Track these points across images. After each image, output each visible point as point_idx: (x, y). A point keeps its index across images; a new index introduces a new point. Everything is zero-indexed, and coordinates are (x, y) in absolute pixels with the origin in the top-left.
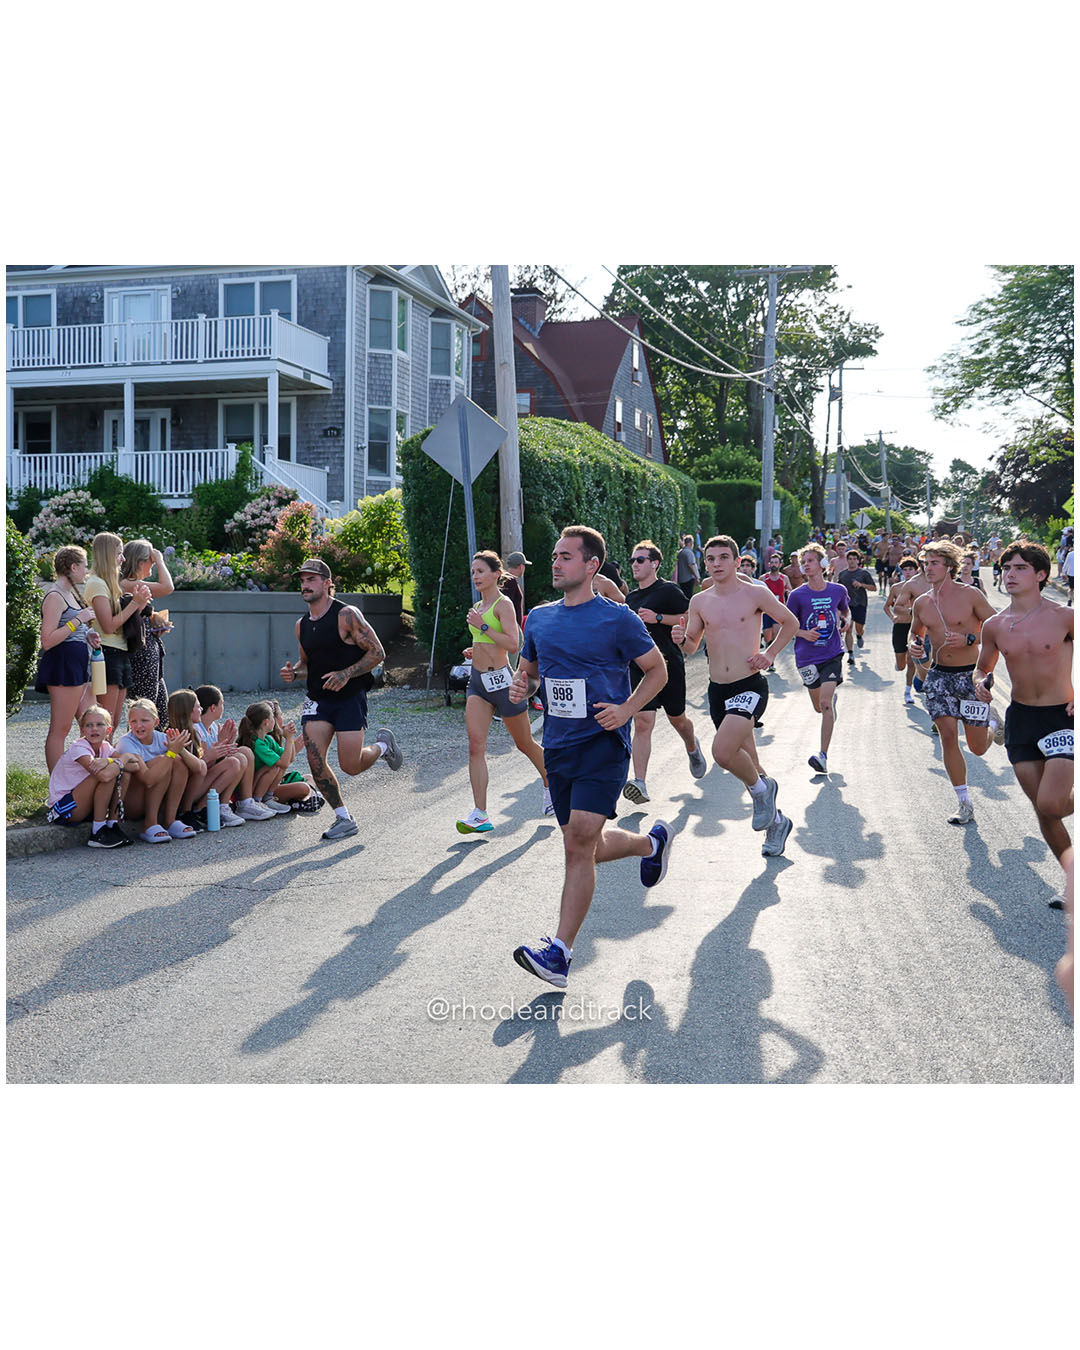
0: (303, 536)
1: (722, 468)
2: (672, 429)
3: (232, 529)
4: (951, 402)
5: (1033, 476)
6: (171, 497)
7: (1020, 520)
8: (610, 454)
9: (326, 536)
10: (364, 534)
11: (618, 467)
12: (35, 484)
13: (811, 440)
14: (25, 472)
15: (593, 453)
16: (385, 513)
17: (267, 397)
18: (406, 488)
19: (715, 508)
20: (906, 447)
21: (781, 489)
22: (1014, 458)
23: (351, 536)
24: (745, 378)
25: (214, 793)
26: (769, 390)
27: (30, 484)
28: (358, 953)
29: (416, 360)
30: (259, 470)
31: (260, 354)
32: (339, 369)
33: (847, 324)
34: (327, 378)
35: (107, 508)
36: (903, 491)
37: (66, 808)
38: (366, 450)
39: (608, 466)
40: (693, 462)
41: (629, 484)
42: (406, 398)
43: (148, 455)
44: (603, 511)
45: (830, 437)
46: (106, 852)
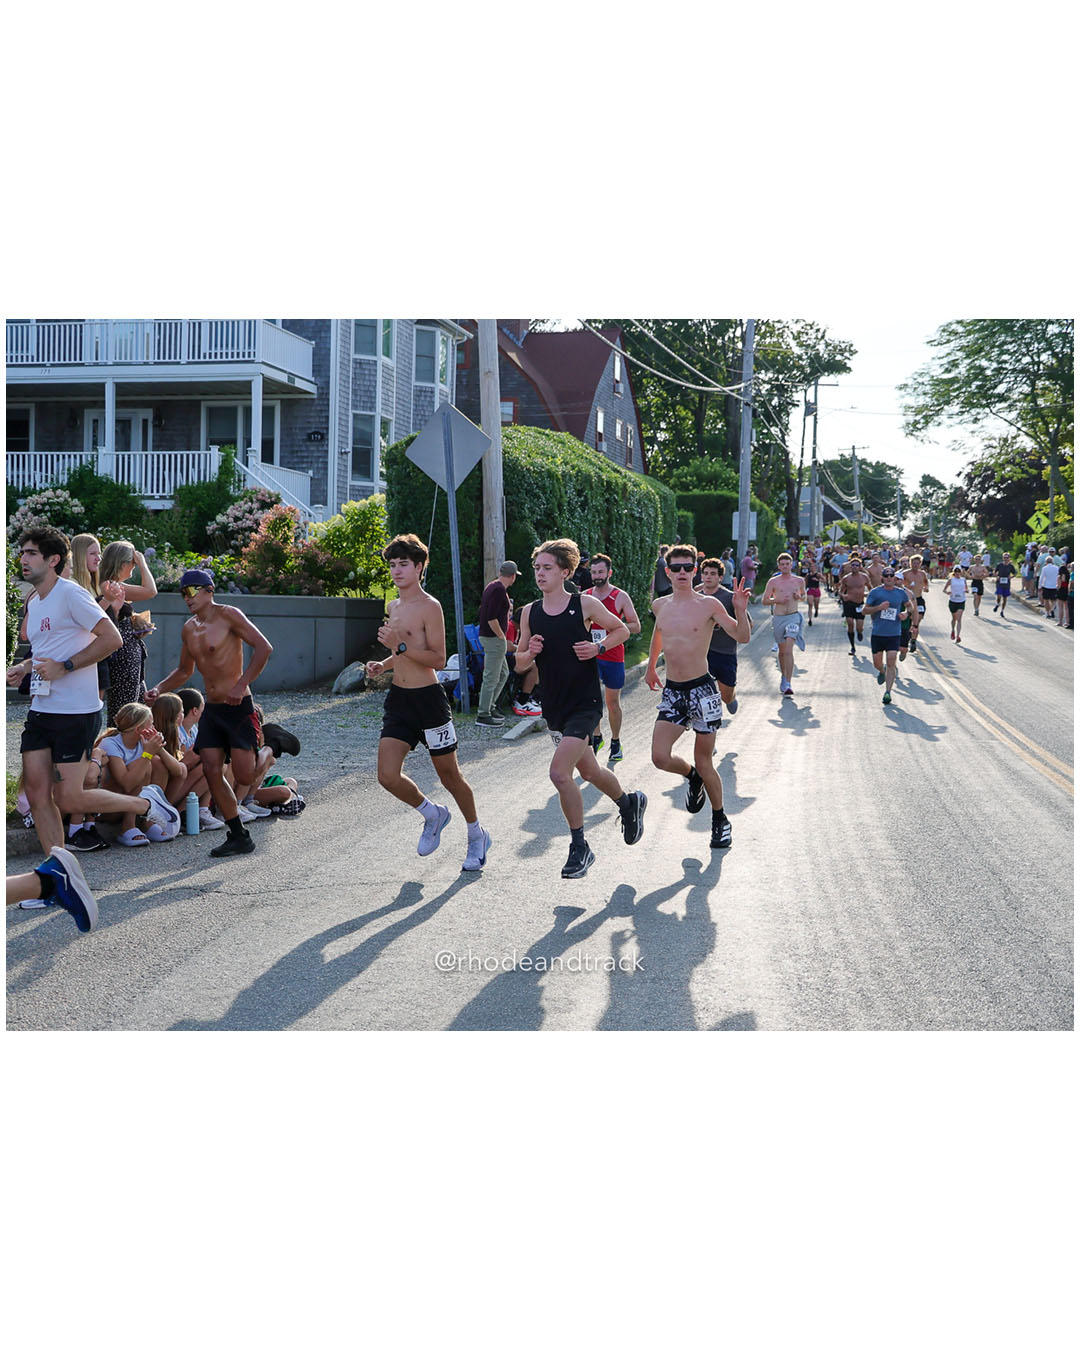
0: (286, 539)
1: (700, 478)
2: (652, 440)
3: (214, 531)
4: (921, 420)
5: (998, 492)
7: (986, 535)
8: (591, 463)
9: (309, 540)
10: (347, 539)
11: (599, 477)
12: (13, 482)
13: (787, 454)
15: (575, 463)
16: (368, 518)
17: (250, 400)
18: (390, 494)
19: (695, 518)
20: (878, 462)
21: (758, 501)
22: (982, 475)
23: (334, 540)
24: (724, 391)
25: (194, 796)
26: (747, 404)
29: (402, 367)
30: (242, 473)
31: (244, 356)
32: (323, 373)
33: (823, 342)
34: (311, 382)
35: (86, 508)
36: (875, 504)
38: (350, 455)
39: (589, 475)
40: (672, 473)
41: (610, 494)
42: (390, 404)
43: (129, 456)
44: (584, 519)
45: (805, 451)
46: (82, 854)
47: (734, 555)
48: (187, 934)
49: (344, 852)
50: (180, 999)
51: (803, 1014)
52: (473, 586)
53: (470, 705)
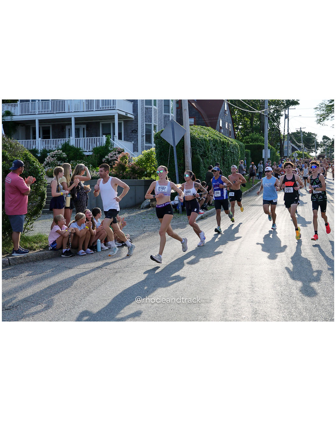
0: (126, 162)
1: (252, 140)
3: (105, 161)
4: (322, 118)
6: (86, 151)
8: (218, 136)
9: (133, 163)
10: (144, 162)
11: (220, 140)
12: (46, 148)
13: (280, 131)
14: (42, 145)
15: (212, 136)
16: (150, 155)
17: (114, 121)
18: (156, 148)
19: (250, 152)
20: (309, 132)
21: (271, 146)
23: (140, 162)
24: (259, 112)
25: (99, 240)
26: (266, 116)
27: (44, 148)
28: (141, 287)
29: (159, 109)
30: (113, 143)
31: (112, 108)
32: (136, 112)
34: (132, 115)
35: (67, 155)
36: (308, 146)
37: (54, 245)
38: (145, 136)
39: (217, 140)
40: (243, 138)
41: (223, 145)
42: (156, 120)
43: (79, 139)
44: (216, 153)
45: (285, 130)
46: (67, 258)
47: (263, 163)
48: (97, 281)
49: (143, 256)
50: (95, 300)
51: (282, 303)
53: (182, 211)
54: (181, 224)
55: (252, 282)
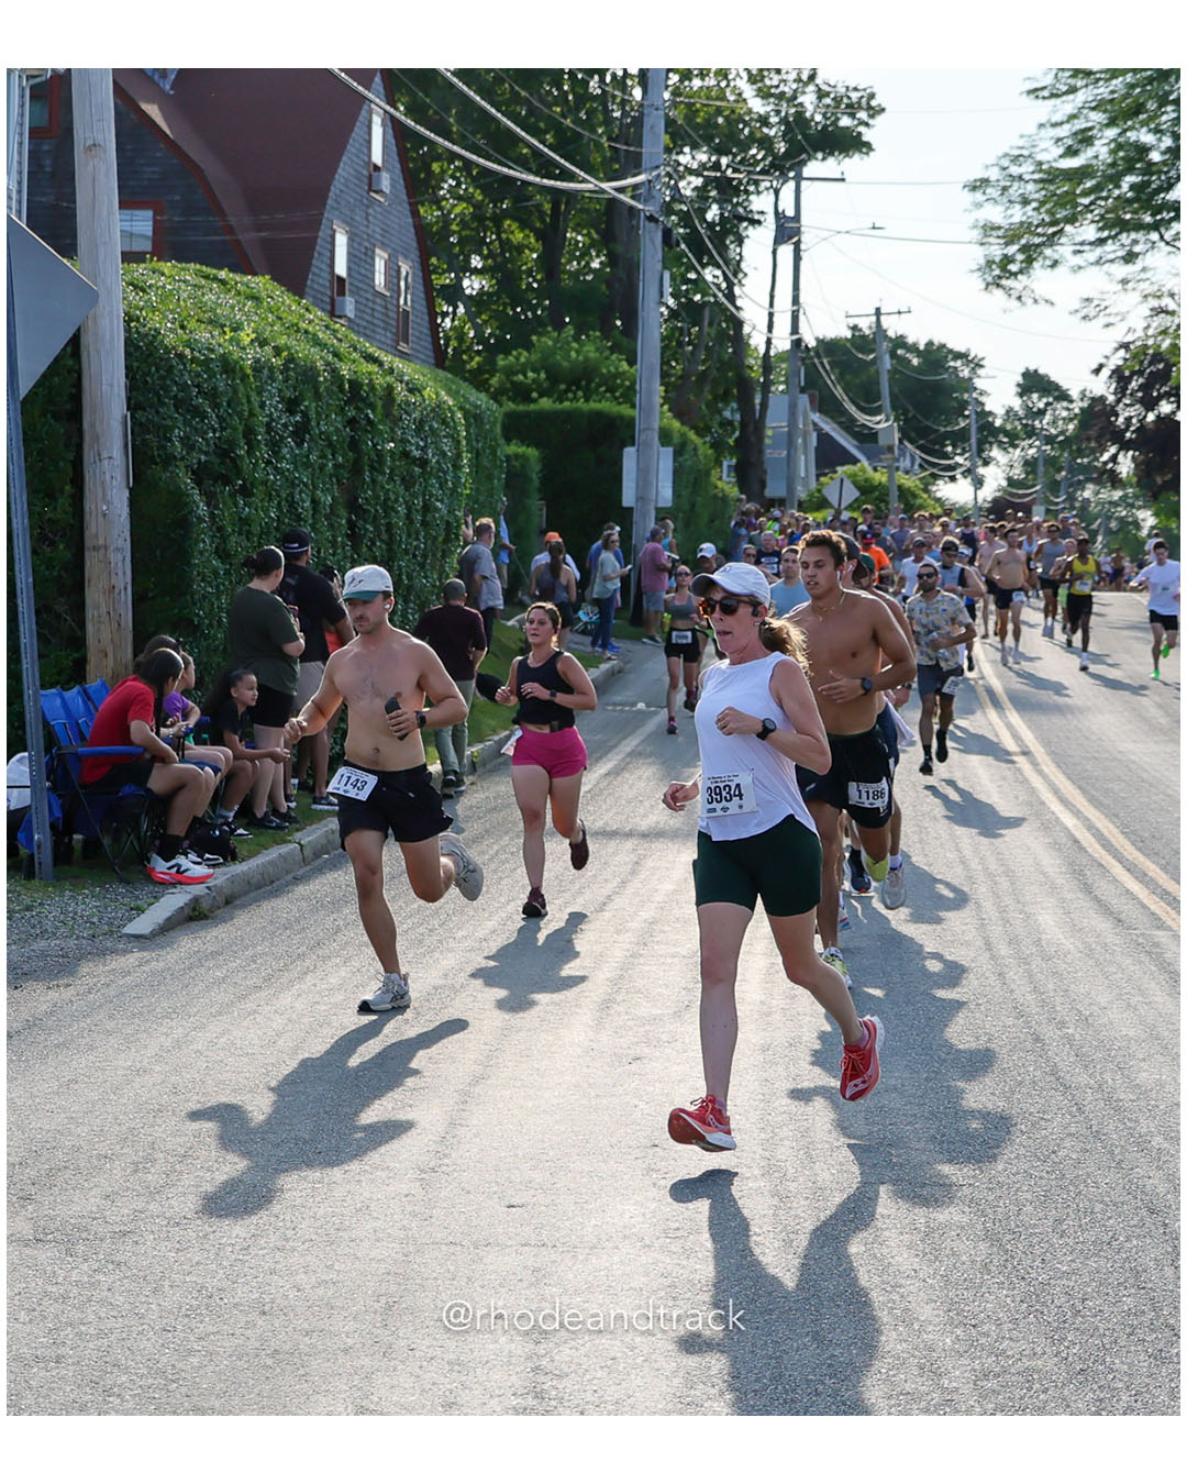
1: (554, 376)
2: (453, 293)
4: (1017, 255)
8: (317, 342)
11: (334, 371)
13: (739, 324)
15: (283, 340)
19: (543, 460)
21: (676, 424)
24: (603, 191)
26: (651, 219)
33: (811, 88)
36: (923, 432)
39: (313, 368)
40: (493, 362)
41: (357, 408)
44: (302, 463)
45: (775, 319)
47: (626, 536)
52: (61, 607)
53: (55, 864)
54: (44, 955)
55: (536, 1369)
